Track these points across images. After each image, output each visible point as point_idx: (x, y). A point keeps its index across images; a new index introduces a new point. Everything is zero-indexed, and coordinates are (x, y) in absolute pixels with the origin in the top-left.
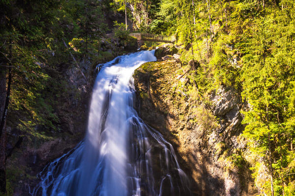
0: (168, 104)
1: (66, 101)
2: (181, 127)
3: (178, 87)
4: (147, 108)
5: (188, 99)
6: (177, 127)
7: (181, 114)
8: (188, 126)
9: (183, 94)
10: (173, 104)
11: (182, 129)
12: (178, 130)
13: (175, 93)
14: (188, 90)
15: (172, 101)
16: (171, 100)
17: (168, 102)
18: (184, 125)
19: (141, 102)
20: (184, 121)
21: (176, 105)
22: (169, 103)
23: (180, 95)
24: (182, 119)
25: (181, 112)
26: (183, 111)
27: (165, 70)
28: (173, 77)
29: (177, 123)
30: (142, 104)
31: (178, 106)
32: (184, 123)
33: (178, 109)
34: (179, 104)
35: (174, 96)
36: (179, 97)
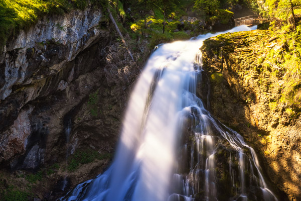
0: (251, 86)
1: (115, 103)
2: (273, 123)
3: (268, 57)
4: (221, 97)
5: (282, 75)
6: (267, 123)
7: (272, 100)
8: (283, 120)
9: (275, 67)
10: (259, 85)
11: (275, 126)
12: (269, 127)
13: (260, 66)
14: (284, 62)
15: (257, 80)
16: (256, 78)
17: (251, 82)
18: (278, 119)
19: (212, 88)
20: (277, 111)
21: (263, 87)
22: (253, 83)
23: (269, 70)
24: (274, 109)
25: (272, 98)
26: (275, 95)
27: (253, 39)
28: (262, 45)
29: (266, 116)
30: (212, 90)
31: (267, 87)
32: (277, 116)
33: (267, 91)
34: (269, 84)
35: (259, 72)
36: (268, 72)
